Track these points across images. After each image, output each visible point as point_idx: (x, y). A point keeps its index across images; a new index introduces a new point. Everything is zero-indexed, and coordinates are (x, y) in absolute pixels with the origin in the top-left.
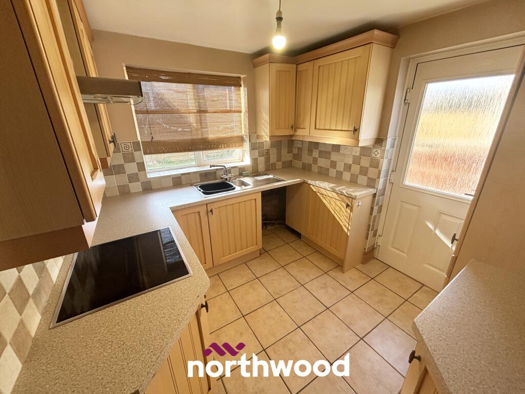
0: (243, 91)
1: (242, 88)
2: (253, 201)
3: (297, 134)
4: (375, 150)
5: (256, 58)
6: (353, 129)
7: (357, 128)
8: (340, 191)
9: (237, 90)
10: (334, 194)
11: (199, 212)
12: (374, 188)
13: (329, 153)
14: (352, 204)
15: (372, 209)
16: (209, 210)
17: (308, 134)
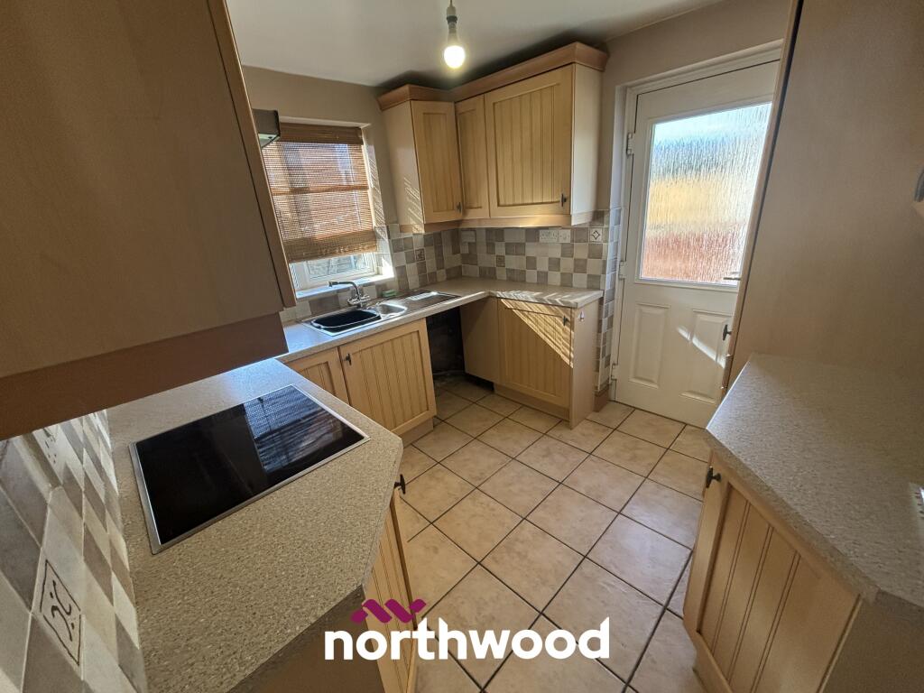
0: (366, 152)
1: (364, 147)
2: (415, 335)
3: (467, 218)
4: (594, 230)
5: (384, 93)
6: (560, 199)
7: (565, 196)
8: (550, 300)
9: (357, 150)
10: (542, 306)
11: (327, 363)
12: (599, 289)
13: (523, 245)
14: (571, 317)
15: (600, 322)
16: (344, 358)
17: (488, 217)
